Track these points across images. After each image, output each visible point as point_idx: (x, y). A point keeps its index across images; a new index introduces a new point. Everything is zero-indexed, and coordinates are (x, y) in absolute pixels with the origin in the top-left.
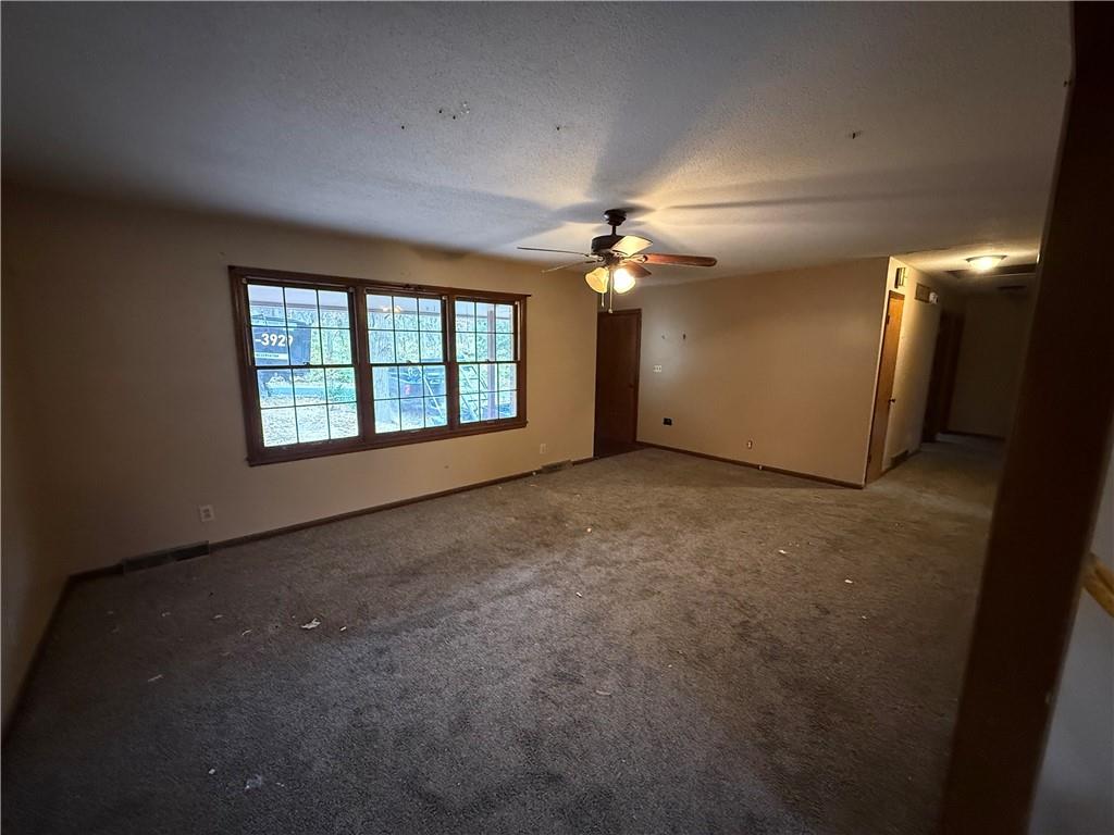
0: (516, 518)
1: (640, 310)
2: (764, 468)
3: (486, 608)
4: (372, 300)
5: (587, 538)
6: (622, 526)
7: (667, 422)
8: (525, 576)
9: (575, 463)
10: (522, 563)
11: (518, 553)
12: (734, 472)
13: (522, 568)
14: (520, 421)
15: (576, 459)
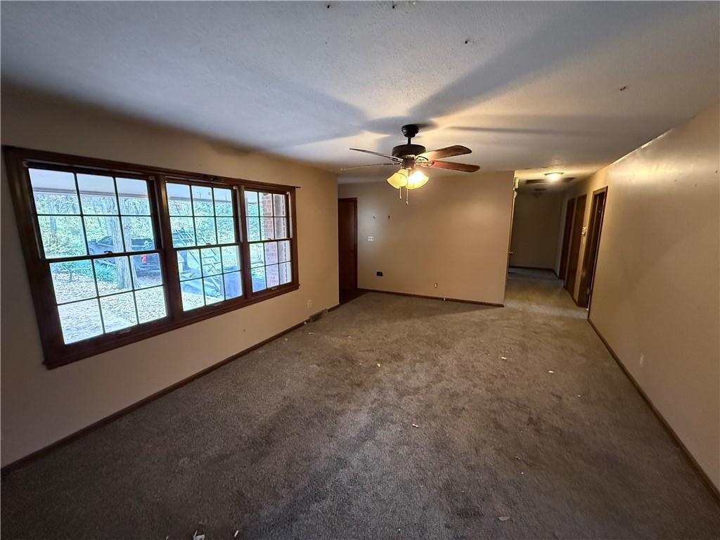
0: (318, 365)
1: (356, 198)
2: (447, 300)
3: (355, 460)
4: (172, 189)
5: (381, 371)
6: (397, 357)
7: (380, 274)
8: (363, 418)
9: (330, 310)
10: (353, 407)
11: (342, 398)
12: (432, 304)
13: (356, 412)
14: (294, 285)
15: (330, 307)
